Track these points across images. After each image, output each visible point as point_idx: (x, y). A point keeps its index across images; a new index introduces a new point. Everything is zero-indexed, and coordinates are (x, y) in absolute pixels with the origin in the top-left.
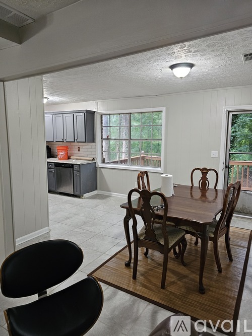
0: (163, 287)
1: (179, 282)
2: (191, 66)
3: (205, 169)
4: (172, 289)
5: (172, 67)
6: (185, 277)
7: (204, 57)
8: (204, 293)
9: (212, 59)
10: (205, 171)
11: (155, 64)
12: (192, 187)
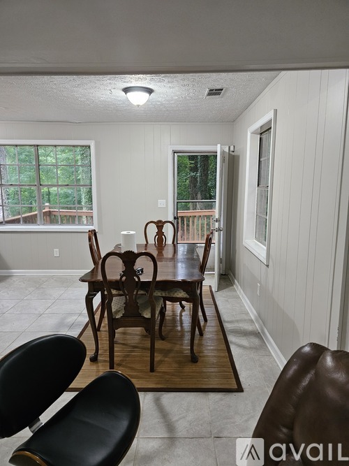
0: (152, 370)
1: (166, 359)
2: (150, 91)
3: (160, 221)
4: (161, 369)
5: (126, 90)
6: (169, 351)
7: (170, 85)
8: (197, 362)
9: (177, 88)
10: (160, 225)
11: (109, 81)
12: (146, 245)
